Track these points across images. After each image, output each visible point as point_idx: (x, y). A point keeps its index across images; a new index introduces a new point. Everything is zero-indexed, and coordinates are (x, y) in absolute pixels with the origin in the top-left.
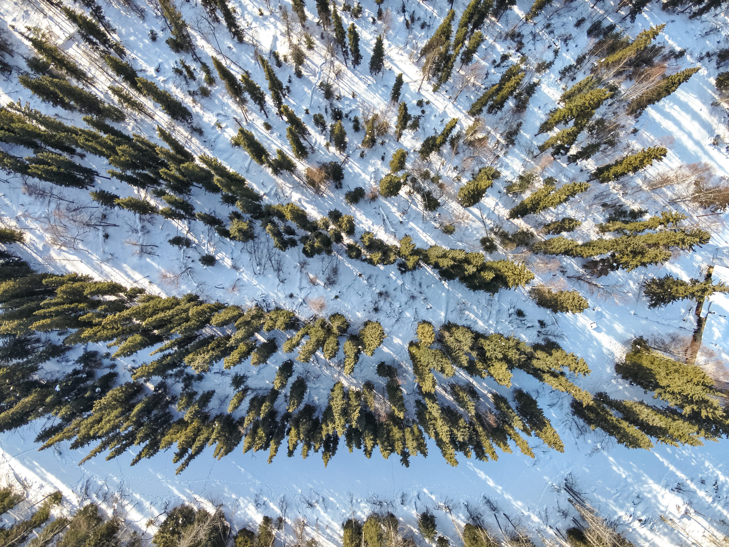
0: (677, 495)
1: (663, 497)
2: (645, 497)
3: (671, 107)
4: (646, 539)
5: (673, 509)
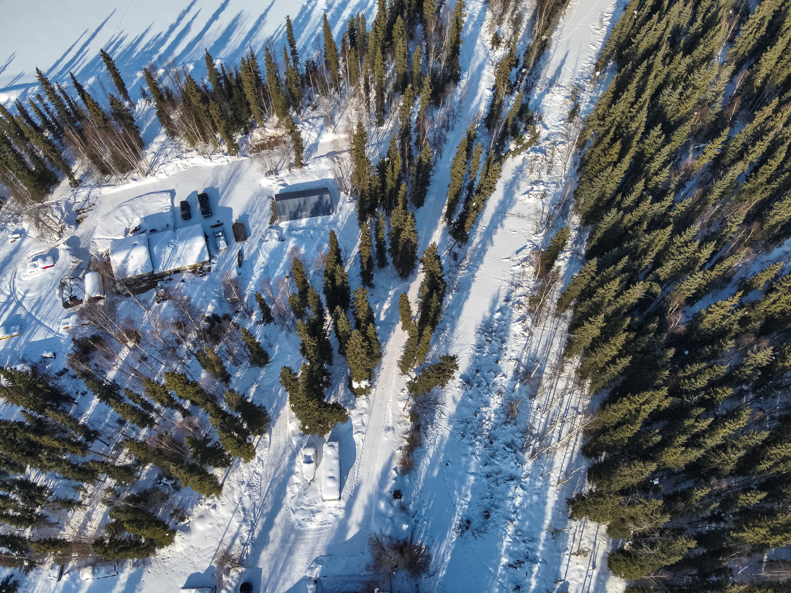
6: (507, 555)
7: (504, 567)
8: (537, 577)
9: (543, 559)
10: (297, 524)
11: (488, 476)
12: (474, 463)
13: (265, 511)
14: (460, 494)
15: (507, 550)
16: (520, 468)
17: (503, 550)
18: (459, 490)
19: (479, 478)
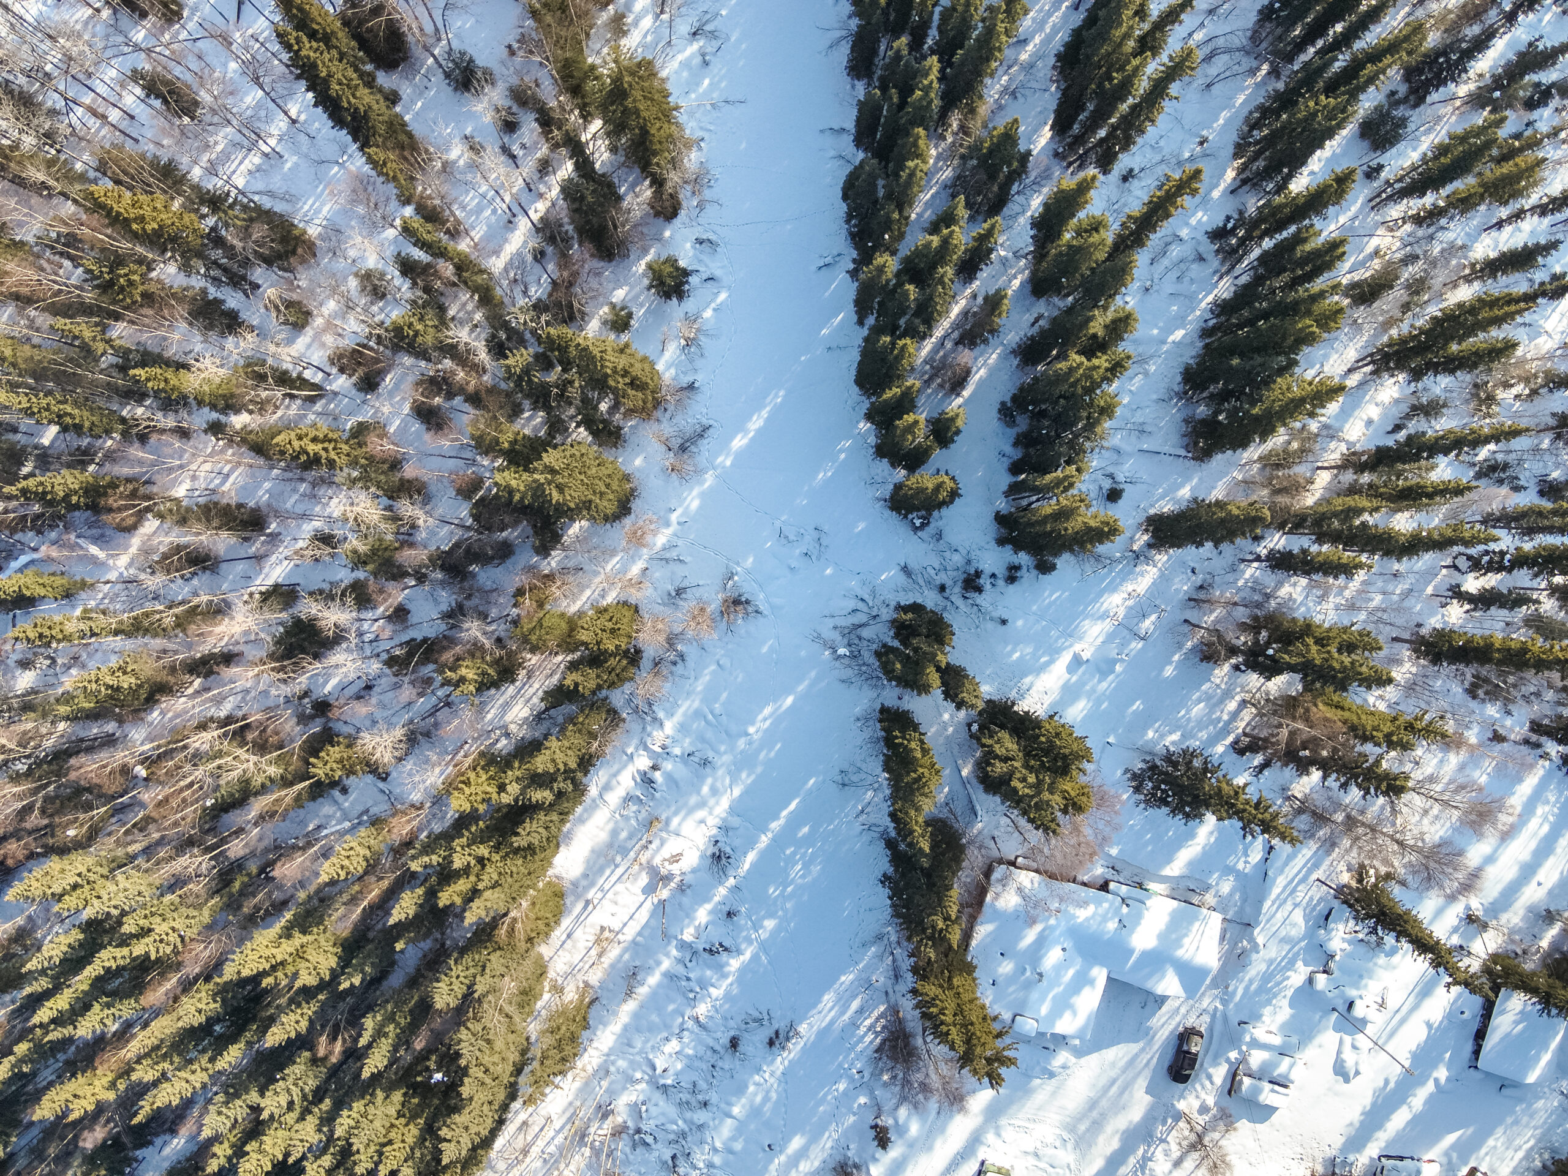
0: (703, 857)
1: (702, 821)
2: (701, 779)
3: (1546, 819)
4: (607, 787)
5: (672, 846)
6: (727, 969)
7: (739, 952)
8: (693, 919)
9: (669, 943)
10: (1069, 1146)
11: (705, 1104)
12: (721, 1133)
14: (768, 1092)
15: (725, 976)
16: (641, 1098)
17: (730, 980)
18: (766, 1099)
19: (723, 1105)
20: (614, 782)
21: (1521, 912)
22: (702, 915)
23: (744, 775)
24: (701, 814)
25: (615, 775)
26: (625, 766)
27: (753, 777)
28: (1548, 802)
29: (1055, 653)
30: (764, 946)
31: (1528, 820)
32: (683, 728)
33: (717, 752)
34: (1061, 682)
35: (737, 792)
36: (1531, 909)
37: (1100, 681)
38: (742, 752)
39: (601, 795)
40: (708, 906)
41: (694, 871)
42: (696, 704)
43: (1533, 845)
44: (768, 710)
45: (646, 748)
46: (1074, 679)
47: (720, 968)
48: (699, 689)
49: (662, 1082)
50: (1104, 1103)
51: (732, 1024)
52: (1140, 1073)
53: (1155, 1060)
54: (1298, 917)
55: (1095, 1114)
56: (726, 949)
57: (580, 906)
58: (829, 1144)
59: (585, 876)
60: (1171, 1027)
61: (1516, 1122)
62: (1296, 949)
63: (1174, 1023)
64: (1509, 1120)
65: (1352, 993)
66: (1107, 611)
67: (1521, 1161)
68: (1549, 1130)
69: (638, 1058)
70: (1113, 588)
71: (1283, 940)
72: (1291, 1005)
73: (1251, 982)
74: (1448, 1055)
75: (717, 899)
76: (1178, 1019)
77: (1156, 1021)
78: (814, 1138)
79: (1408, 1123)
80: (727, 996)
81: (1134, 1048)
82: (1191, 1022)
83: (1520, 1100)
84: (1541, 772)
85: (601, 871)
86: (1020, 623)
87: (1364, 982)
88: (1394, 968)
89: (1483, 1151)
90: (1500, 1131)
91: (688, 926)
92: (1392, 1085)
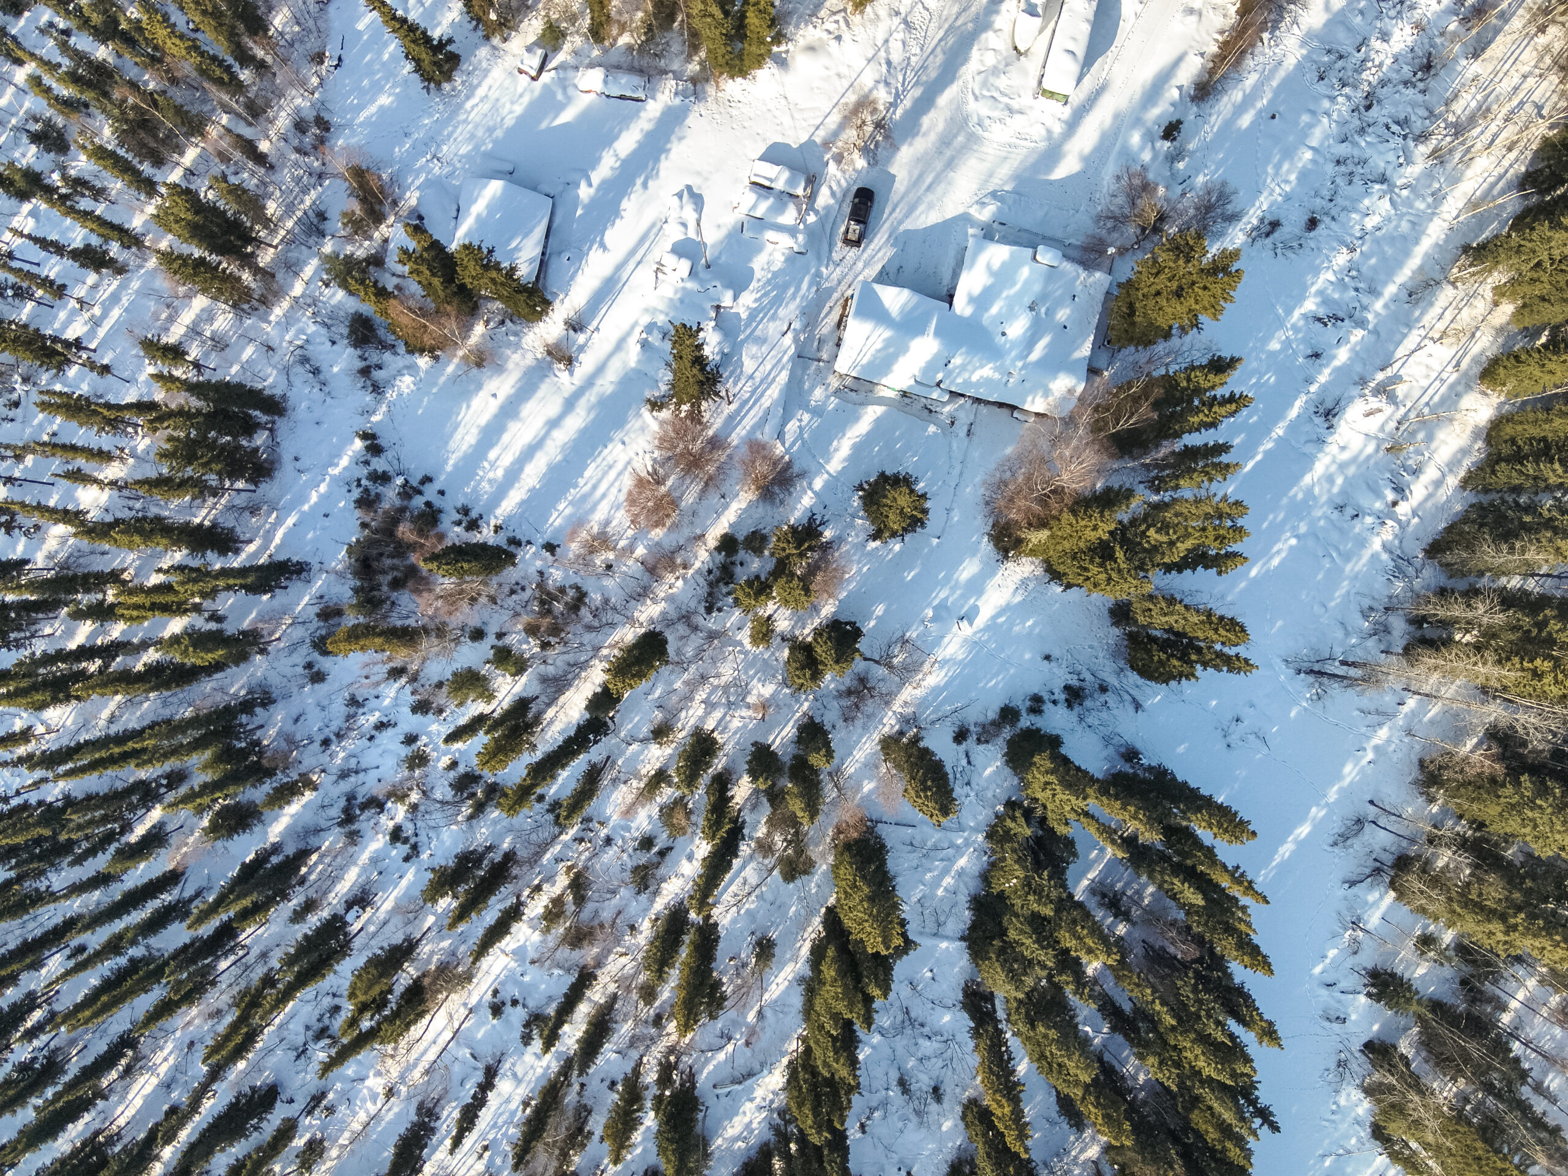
0: (1343, 415)
1: (1343, 448)
2: (1343, 492)
3: (493, 465)
4: (1438, 483)
5: (1373, 424)
6: (1318, 300)
7: (1305, 316)
8: (1352, 350)
9: (1375, 327)
10: (975, 119)
11: (1338, 162)
12: (1322, 131)
13: (924, 78)
14: (1277, 174)
15: (1320, 293)
16: (1402, 170)
17: (1313, 289)
18: (1278, 167)
19: (1321, 160)
20: (1431, 489)
21: (510, 365)
22: (1343, 355)
23: (1300, 496)
24: (1345, 456)
25: (1430, 496)
26: (1421, 504)
27: (1292, 493)
28: (490, 481)
29: (992, 626)
30: (1280, 323)
31: (512, 464)
32: (1362, 543)
33: (1326, 518)
34: (984, 597)
35: (1307, 479)
36: (500, 369)
37: (947, 598)
38: (1301, 520)
39: (1444, 476)
40: (1337, 363)
41: (1351, 400)
42: (1348, 568)
43: (506, 438)
44: (1276, 562)
45: (1399, 522)
46: (972, 601)
47: (1326, 301)
48: (1346, 583)
49: (1384, 187)
50: (939, 165)
51: (1312, 244)
52: (902, 198)
53: (887, 211)
54: (749, 365)
55: (948, 153)
56: (1319, 320)
57: (1464, 365)
58: (1213, 118)
59: (1458, 395)
60: (872, 246)
61: (491, 130)
62: (748, 332)
63: (869, 251)
64: (499, 133)
65: (691, 285)
66: (941, 668)
67: (479, 84)
68: (450, 118)
69: (1404, 210)
70: (936, 691)
71: (762, 341)
72: (752, 271)
73: (794, 297)
74: (579, 212)
75: (1327, 371)
76: (865, 255)
77: (888, 253)
78: (1229, 123)
79: (616, 137)
80: (1316, 271)
81: (908, 225)
82: (852, 253)
83: (487, 155)
84: (499, 512)
85: (1443, 401)
86: (1027, 656)
87: (678, 296)
88: (646, 310)
89: (526, 100)
90: (509, 122)
91: (1356, 344)
92: (639, 182)
